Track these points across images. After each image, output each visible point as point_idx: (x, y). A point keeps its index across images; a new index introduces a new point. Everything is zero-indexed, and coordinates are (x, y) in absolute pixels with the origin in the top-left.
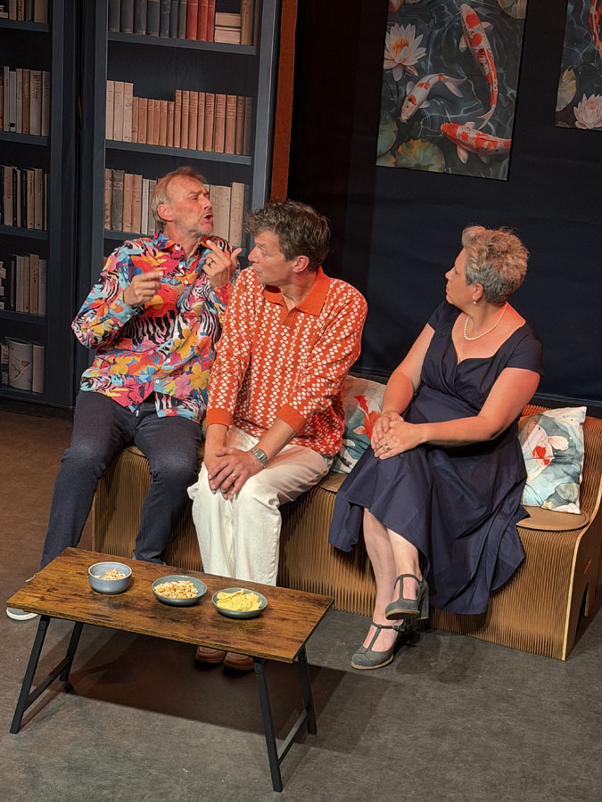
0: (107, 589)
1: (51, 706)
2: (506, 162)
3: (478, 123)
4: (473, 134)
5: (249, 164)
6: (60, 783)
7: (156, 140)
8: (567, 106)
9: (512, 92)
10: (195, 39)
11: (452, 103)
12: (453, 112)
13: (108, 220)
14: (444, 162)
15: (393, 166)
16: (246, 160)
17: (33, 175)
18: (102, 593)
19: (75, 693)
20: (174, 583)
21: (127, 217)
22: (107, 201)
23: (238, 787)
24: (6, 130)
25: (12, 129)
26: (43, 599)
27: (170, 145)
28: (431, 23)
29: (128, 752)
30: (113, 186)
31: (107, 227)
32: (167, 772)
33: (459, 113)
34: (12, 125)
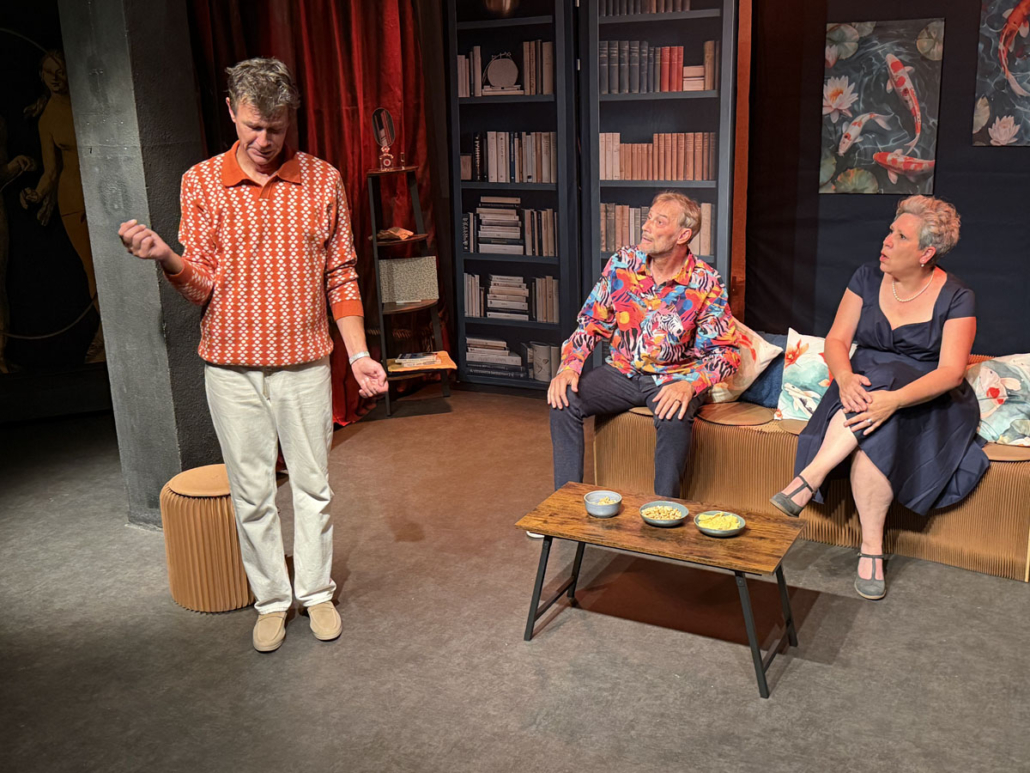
0: (601, 513)
1: (559, 618)
2: (931, 180)
3: (905, 149)
4: (901, 159)
5: (714, 186)
6: (566, 685)
7: (639, 177)
8: (983, 128)
9: (934, 121)
10: (667, 90)
11: (882, 135)
12: (883, 143)
13: (604, 244)
14: (877, 185)
15: (833, 192)
16: (711, 184)
17: (546, 214)
18: (596, 517)
19: (580, 608)
20: (659, 507)
21: (619, 241)
22: (603, 229)
23: (725, 693)
24: (525, 181)
25: (530, 180)
26: (545, 522)
27: (650, 179)
28: (862, 73)
29: (626, 659)
30: (606, 216)
31: (603, 249)
32: (661, 677)
33: (888, 143)
34: (529, 177)
